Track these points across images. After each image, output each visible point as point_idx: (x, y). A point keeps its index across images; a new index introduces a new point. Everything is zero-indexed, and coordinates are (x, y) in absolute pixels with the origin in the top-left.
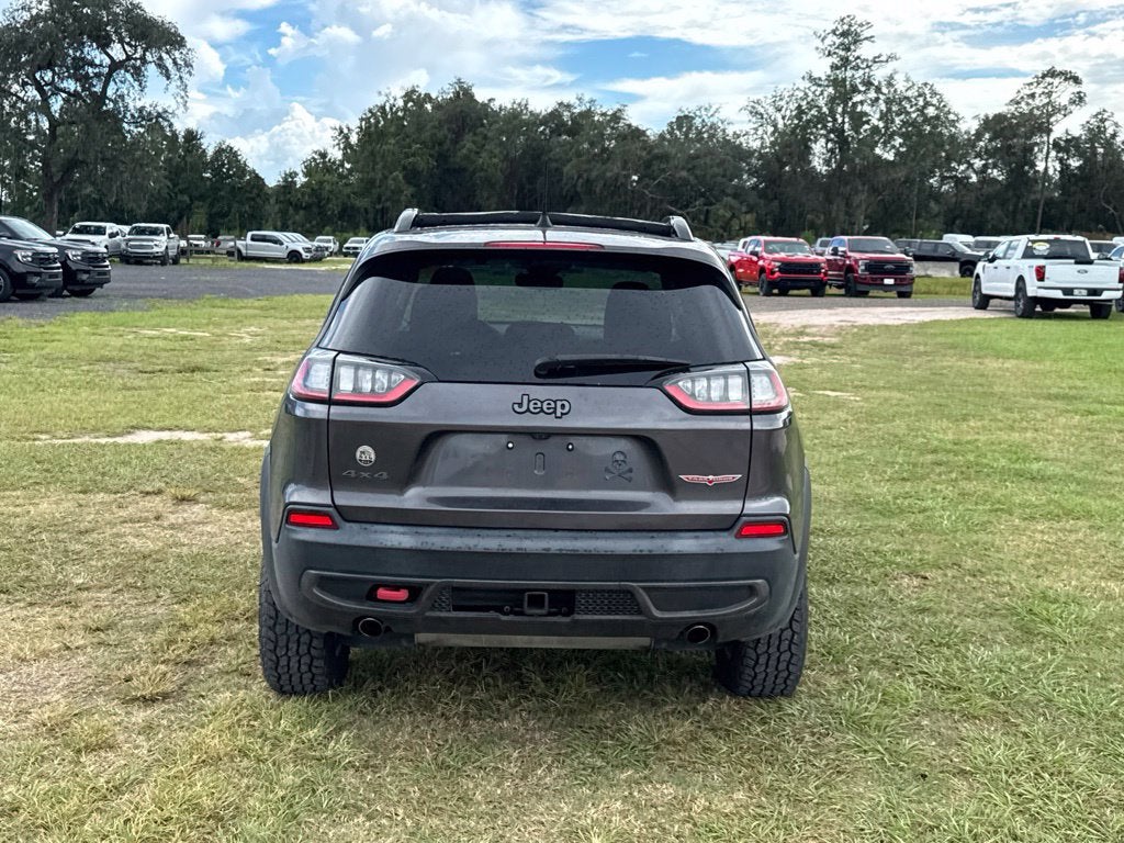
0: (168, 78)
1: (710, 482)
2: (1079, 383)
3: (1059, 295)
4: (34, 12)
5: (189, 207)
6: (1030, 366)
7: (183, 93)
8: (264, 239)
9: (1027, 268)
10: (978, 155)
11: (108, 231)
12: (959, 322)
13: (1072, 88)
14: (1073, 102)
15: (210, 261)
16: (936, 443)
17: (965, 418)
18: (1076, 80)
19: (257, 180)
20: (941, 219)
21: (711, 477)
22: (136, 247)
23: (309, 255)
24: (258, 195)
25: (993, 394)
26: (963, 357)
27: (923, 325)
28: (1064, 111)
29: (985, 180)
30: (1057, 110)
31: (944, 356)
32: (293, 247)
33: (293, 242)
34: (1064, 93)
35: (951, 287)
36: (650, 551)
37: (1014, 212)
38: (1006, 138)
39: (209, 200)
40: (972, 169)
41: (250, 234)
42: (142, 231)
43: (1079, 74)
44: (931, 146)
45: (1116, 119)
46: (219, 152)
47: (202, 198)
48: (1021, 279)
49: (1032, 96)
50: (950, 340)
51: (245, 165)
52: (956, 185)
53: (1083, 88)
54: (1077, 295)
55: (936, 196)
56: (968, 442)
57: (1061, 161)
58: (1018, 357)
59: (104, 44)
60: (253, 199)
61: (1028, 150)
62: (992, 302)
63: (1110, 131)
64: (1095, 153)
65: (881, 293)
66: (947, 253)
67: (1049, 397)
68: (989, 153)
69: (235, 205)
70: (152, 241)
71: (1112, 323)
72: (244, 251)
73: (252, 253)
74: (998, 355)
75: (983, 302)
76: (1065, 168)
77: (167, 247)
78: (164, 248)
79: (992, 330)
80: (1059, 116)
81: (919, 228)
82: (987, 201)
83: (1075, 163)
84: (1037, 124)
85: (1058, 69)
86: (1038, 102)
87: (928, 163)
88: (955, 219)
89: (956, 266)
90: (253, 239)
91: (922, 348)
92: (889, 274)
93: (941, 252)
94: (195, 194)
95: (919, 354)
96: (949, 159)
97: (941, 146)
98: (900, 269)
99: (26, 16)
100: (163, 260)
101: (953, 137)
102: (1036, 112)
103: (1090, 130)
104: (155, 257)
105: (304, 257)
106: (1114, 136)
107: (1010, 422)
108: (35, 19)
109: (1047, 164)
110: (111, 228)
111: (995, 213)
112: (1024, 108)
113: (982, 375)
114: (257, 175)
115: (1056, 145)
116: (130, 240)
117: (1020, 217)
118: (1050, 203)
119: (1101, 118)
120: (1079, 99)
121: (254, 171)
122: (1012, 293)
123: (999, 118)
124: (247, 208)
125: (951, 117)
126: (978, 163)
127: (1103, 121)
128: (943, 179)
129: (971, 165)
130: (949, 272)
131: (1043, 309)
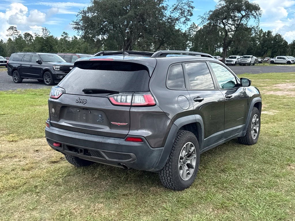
0: (255, 18)
1: (119, 125)
4: (222, 6)
5: (267, 51)
7: (258, 22)
8: (281, 58)
11: (237, 58)
15: (263, 64)
19: (286, 43)
21: (119, 123)
22: (243, 61)
23: (293, 62)
24: (286, 47)
32: (288, 60)
33: (289, 59)
39: (272, 49)
41: (277, 57)
42: (246, 57)
46: (277, 35)
47: (271, 48)
51: (283, 39)
59: (239, 12)
60: (284, 48)
69: (279, 50)
70: (247, 60)
72: (275, 62)
73: (277, 62)
77: (251, 61)
78: (250, 61)
90: (277, 58)
94: (269, 47)
99: (220, 7)
100: (249, 64)
104: (247, 64)
105: (291, 63)
108: (223, 7)
110: (238, 57)
114: (286, 41)
116: (241, 60)
121: (285, 40)
124: (282, 50)
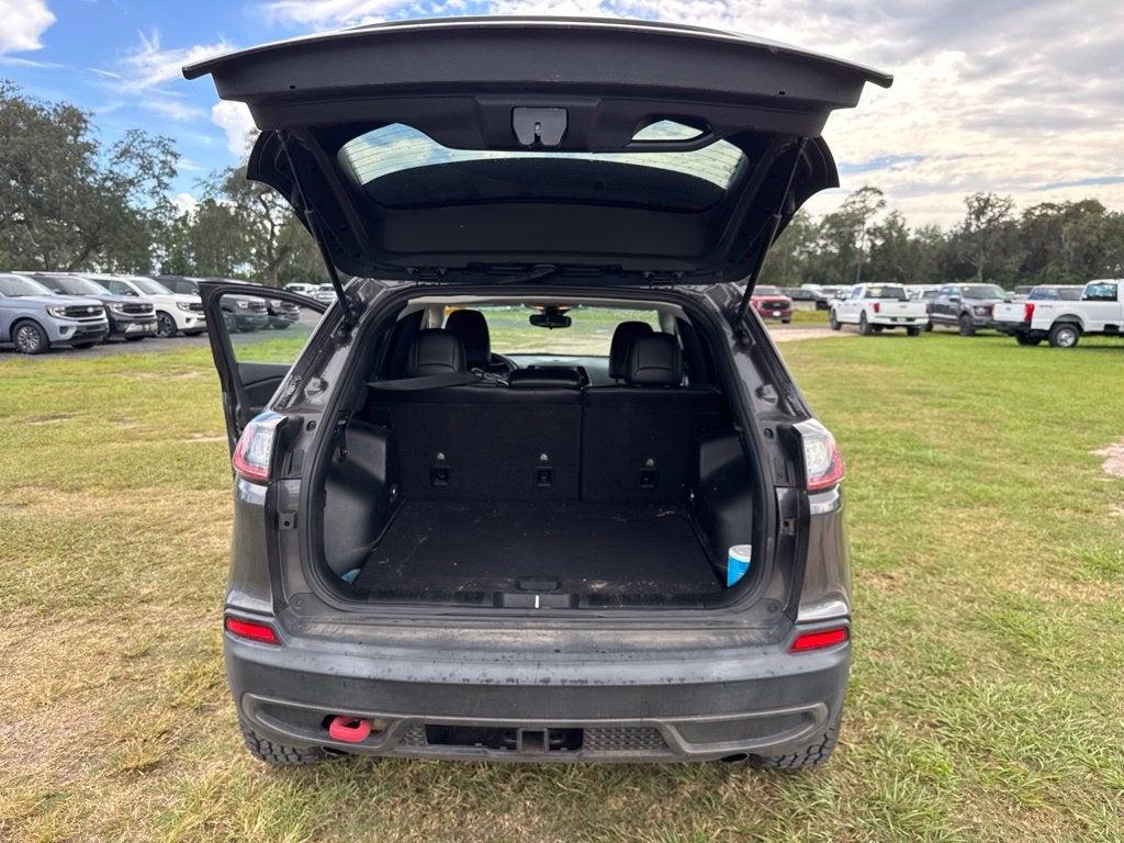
2: (922, 382)
3: (889, 322)
6: (883, 370)
9: (868, 305)
10: (822, 238)
12: (826, 339)
13: (877, 198)
14: (878, 206)
16: (847, 433)
17: (858, 410)
18: (880, 193)
20: (800, 276)
25: (869, 391)
26: (838, 363)
27: (803, 341)
28: (874, 211)
29: (825, 254)
30: (868, 210)
31: (825, 362)
34: (873, 200)
35: (811, 317)
36: (682, 679)
37: (844, 271)
38: (839, 227)
40: (817, 246)
43: (882, 190)
44: (794, 232)
45: (903, 216)
48: (864, 312)
49: (854, 202)
50: (825, 351)
52: (809, 257)
53: (884, 197)
54: (900, 322)
55: (797, 262)
56: (869, 432)
57: (872, 241)
58: (874, 363)
61: (851, 235)
62: (844, 326)
63: (900, 223)
64: (891, 236)
65: (772, 321)
66: (808, 296)
67: (909, 393)
68: (829, 236)
71: (923, 339)
74: (861, 361)
75: (838, 326)
76: (874, 245)
79: (849, 344)
80: (870, 214)
81: (787, 281)
82: (827, 265)
83: (879, 242)
84: (856, 219)
85: (870, 186)
86: (858, 206)
87: (792, 243)
88: (808, 275)
89: (813, 304)
91: (809, 357)
92: (777, 309)
93: (804, 296)
95: (808, 362)
96: (805, 240)
97: (800, 232)
98: (783, 306)
101: (807, 227)
102: (857, 212)
103: (889, 223)
106: (902, 226)
107: (890, 414)
109: (863, 244)
111: (832, 272)
112: (849, 209)
113: (856, 376)
115: (868, 232)
117: (847, 274)
118: (865, 266)
119: (894, 215)
120: (882, 204)
122: (858, 321)
123: (835, 216)
125: (806, 215)
126: (822, 242)
127: (895, 217)
128: (801, 253)
129: (818, 244)
130: (810, 307)
131: (876, 329)
